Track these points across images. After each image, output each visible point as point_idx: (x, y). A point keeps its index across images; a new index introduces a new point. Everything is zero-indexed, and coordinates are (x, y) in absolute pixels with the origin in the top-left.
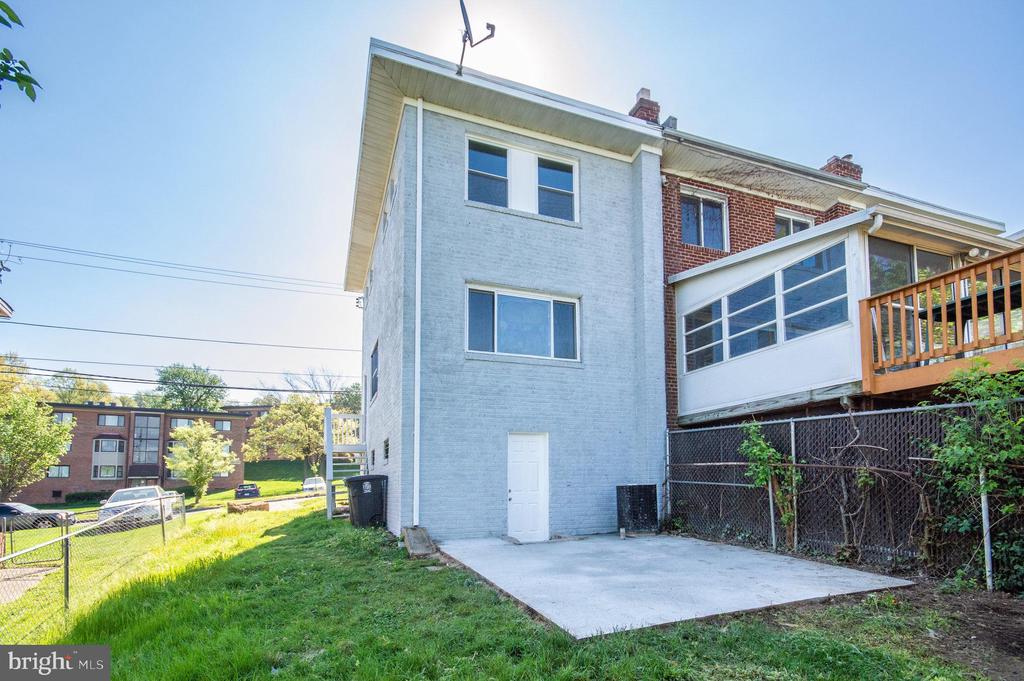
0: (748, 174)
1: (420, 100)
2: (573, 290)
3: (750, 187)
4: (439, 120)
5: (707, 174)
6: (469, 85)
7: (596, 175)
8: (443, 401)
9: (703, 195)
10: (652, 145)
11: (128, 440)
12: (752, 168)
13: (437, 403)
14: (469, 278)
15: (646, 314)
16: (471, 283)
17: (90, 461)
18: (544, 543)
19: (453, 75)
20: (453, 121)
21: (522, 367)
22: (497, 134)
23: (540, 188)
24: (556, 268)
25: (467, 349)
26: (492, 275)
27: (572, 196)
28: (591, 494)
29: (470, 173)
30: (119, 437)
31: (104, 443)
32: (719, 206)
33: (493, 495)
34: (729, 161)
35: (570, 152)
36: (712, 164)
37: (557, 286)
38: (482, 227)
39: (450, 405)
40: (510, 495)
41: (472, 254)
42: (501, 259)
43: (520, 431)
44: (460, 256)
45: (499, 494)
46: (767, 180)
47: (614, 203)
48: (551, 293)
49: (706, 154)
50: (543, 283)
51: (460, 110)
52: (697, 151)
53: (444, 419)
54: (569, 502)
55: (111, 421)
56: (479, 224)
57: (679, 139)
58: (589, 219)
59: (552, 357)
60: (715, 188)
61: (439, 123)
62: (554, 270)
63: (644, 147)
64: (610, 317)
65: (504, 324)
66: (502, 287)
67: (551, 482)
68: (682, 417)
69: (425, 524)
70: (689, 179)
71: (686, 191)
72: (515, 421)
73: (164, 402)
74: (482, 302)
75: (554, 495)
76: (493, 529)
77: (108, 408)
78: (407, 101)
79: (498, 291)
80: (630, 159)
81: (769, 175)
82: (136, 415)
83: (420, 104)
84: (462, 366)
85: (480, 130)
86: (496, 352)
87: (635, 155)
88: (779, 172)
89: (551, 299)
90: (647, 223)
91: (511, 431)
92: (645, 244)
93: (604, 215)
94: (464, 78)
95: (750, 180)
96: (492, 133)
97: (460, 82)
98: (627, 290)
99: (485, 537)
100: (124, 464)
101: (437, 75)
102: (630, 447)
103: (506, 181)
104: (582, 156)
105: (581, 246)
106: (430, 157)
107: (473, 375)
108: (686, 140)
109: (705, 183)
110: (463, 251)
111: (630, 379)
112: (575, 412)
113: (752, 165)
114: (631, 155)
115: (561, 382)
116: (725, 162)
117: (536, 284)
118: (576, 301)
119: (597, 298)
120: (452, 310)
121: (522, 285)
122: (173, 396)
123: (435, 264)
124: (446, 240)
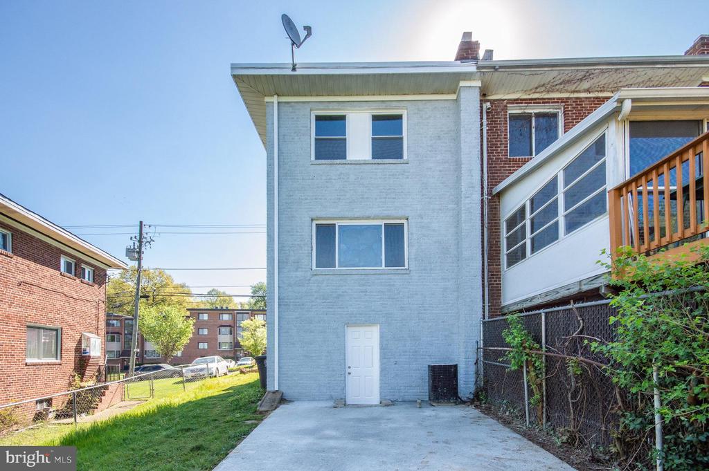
0: (581, 80)
1: (276, 96)
2: (400, 213)
3: (588, 91)
4: (291, 106)
5: (535, 90)
6: (302, 76)
7: (421, 117)
8: (296, 305)
9: (534, 110)
10: (470, 80)
11: (234, 328)
12: (583, 73)
13: (291, 307)
14: (314, 217)
15: (463, 225)
16: (317, 220)
17: (217, 340)
18: (376, 406)
19: (289, 72)
20: (301, 104)
21: (356, 277)
22: (336, 106)
23: (373, 139)
24: (386, 198)
25: (314, 267)
26: (332, 211)
27: (402, 139)
28: (416, 370)
29: (316, 139)
30: (230, 326)
31: (223, 329)
32: (555, 115)
33: (334, 371)
34: (555, 74)
35: (398, 104)
36: (537, 80)
37: (385, 212)
38: (324, 178)
39: (301, 308)
40: (349, 370)
41: (316, 199)
42: (340, 199)
43: (356, 324)
44: (308, 201)
45: (340, 369)
46: (603, 80)
47: (439, 136)
48: (383, 218)
49: (526, 73)
50: (376, 211)
51: (306, 96)
52: (516, 73)
53: (297, 318)
54: (397, 375)
55: (226, 317)
56: (321, 176)
57: (494, 67)
58: (415, 154)
59: (383, 267)
60: (545, 101)
61: (291, 108)
62: (384, 200)
63: (462, 84)
64: (434, 230)
65: (343, 246)
66: (342, 219)
67: (381, 362)
68: (504, 307)
69: (283, 390)
70: (517, 99)
71: (514, 110)
72: (351, 317)
73: (255, 304)
74: (325, 233)
75: (383, 370)
76: (333, 394)
77: (225, 310)
78: (267, 99)
79: (338, 223)
80: (454, 97)
81: (607, 75)
82: (238, 313)
83: (275, 99)
84: (310, 280)
85: (321, 106)
86: (337, 268)
87: (457, 93)
88: (617, 69)
89: (382, 222)
90: (465, 148)
91: (348, 325)
92: (463, 166)
93: (430, 149)
94: (298, 72)
95: (586, 85)
96: (331, 106)
97: (296, 76)
98: (451, 206)
99: (327, 400)
100: (232, 341)
101: (278, 76)
102: (452, 333)
103: (345, 139)
104: (408, 104)
105: (408, 178)
106: (284, 135)
107: (318, 286)
108: (501, 67)
109: (535, 99)
110: (309, 198)
111: (452, 278)
112: (402, 307)
113: (583, 70)
114: (455, 93)
115: (389, 285)
116: (550, 75)
117: (368, 213)
118: (404, 221)
119: (421, 216)
120: (301, 241)
121: (356, 216)
122: (259, 301)
123: (289, 210)
124: (297, 192)
